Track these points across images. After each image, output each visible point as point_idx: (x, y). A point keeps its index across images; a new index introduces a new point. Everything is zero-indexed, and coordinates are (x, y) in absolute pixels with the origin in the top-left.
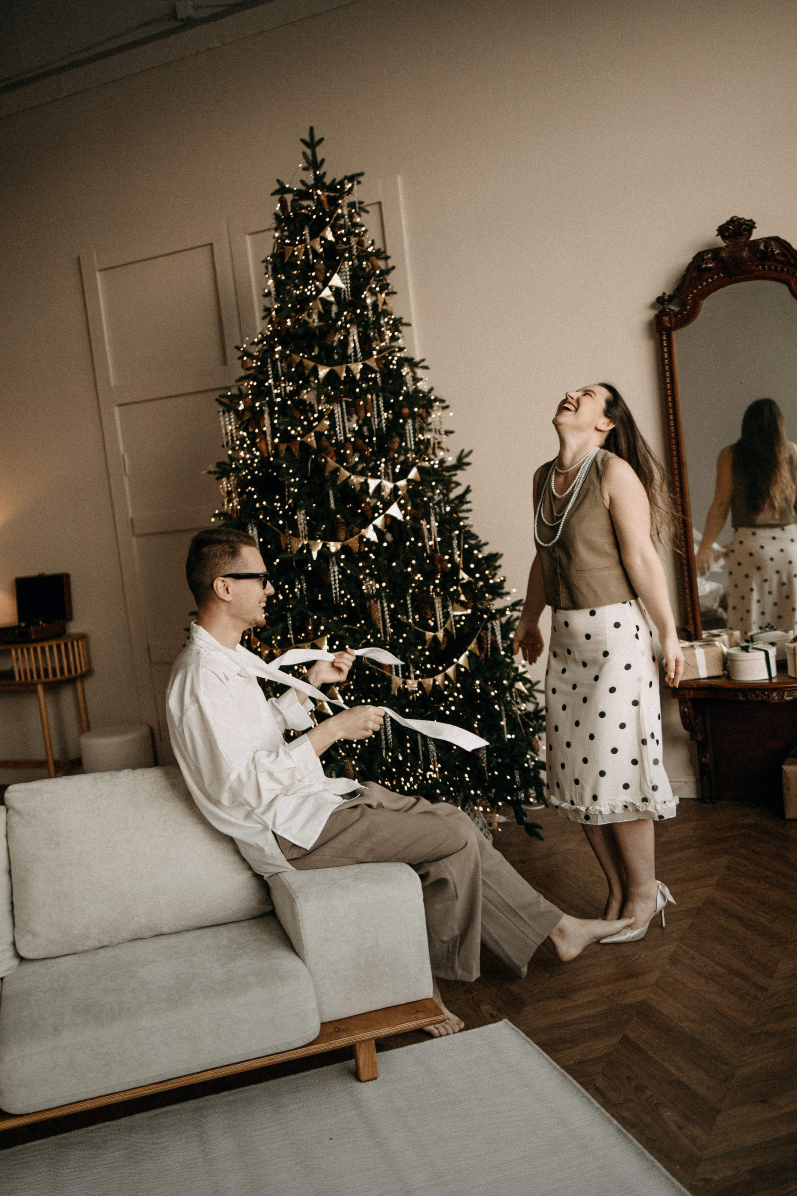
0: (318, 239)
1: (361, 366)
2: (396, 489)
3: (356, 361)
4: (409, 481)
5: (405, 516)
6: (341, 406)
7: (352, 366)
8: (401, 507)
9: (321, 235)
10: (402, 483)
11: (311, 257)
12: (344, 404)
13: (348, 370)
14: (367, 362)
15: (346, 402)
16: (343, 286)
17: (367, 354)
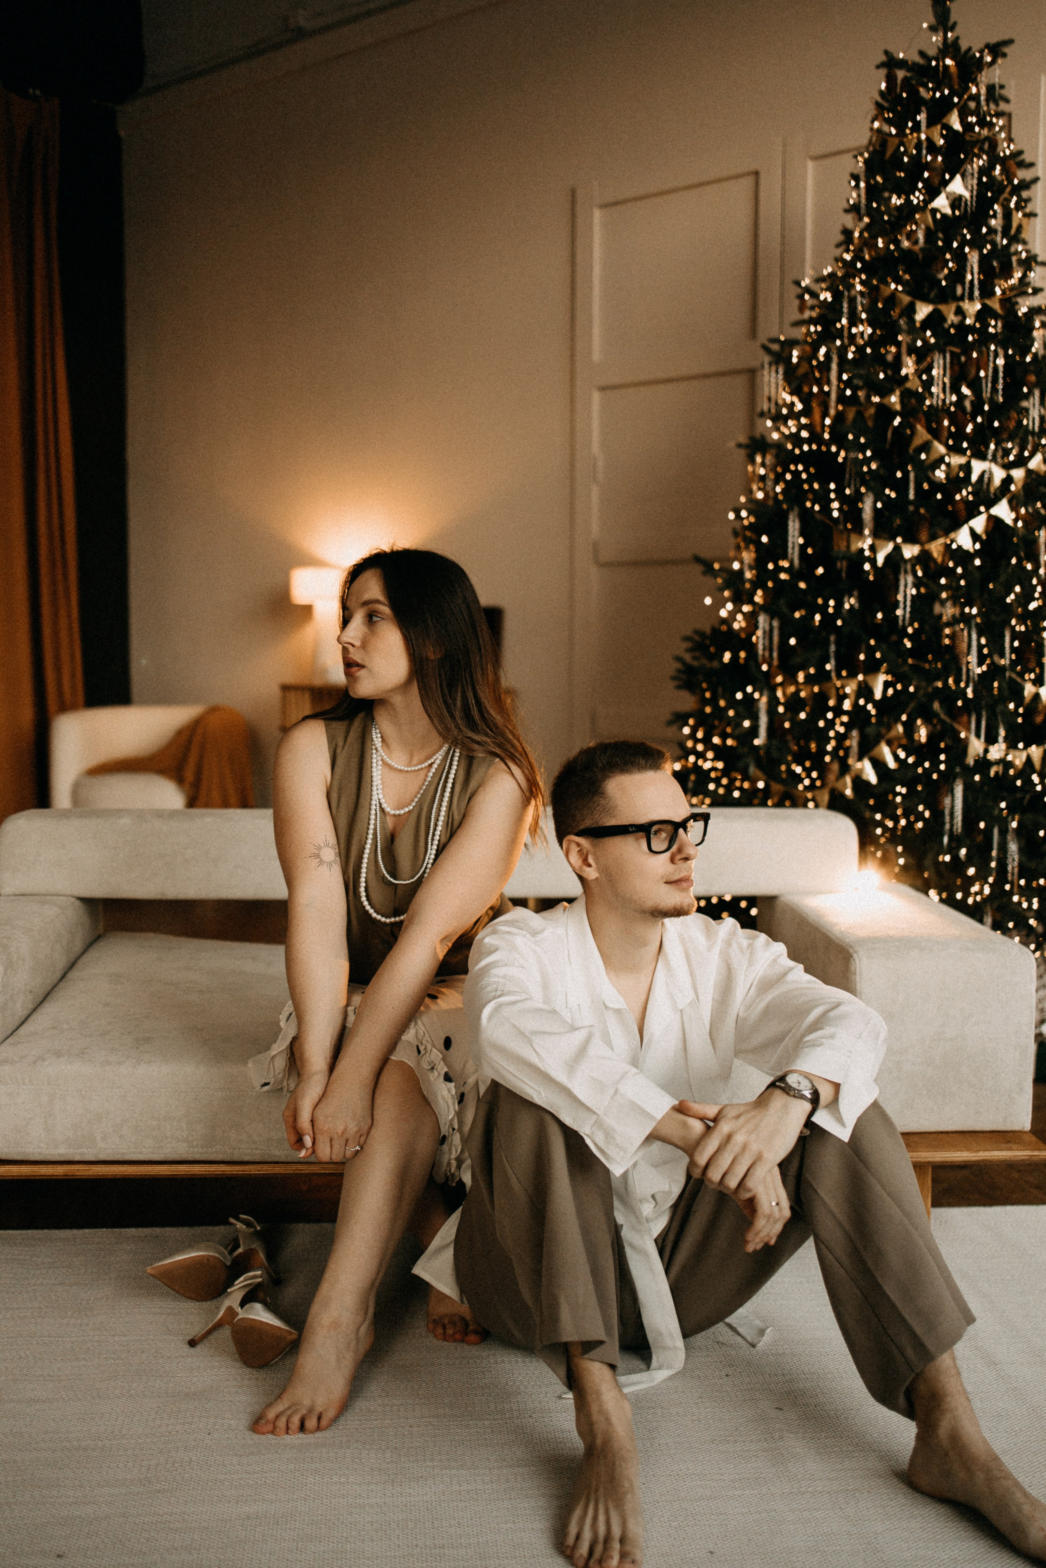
0: (939, 127)
1: (978, 306)
2: (1008, 480)
3: (971, 298)
4: (1029, 472)
5: (1016, 521)
6: (945, 358)
7: (966, 305)
8: (1014, 507)
9: (944, 121)
10: (1018, 474)
11: (924, 152)
12: (948, 356)
13: (960, 312)
14: (988, 302)
15: (952, 353)
16: (967, 194)
17: (987, 292)
